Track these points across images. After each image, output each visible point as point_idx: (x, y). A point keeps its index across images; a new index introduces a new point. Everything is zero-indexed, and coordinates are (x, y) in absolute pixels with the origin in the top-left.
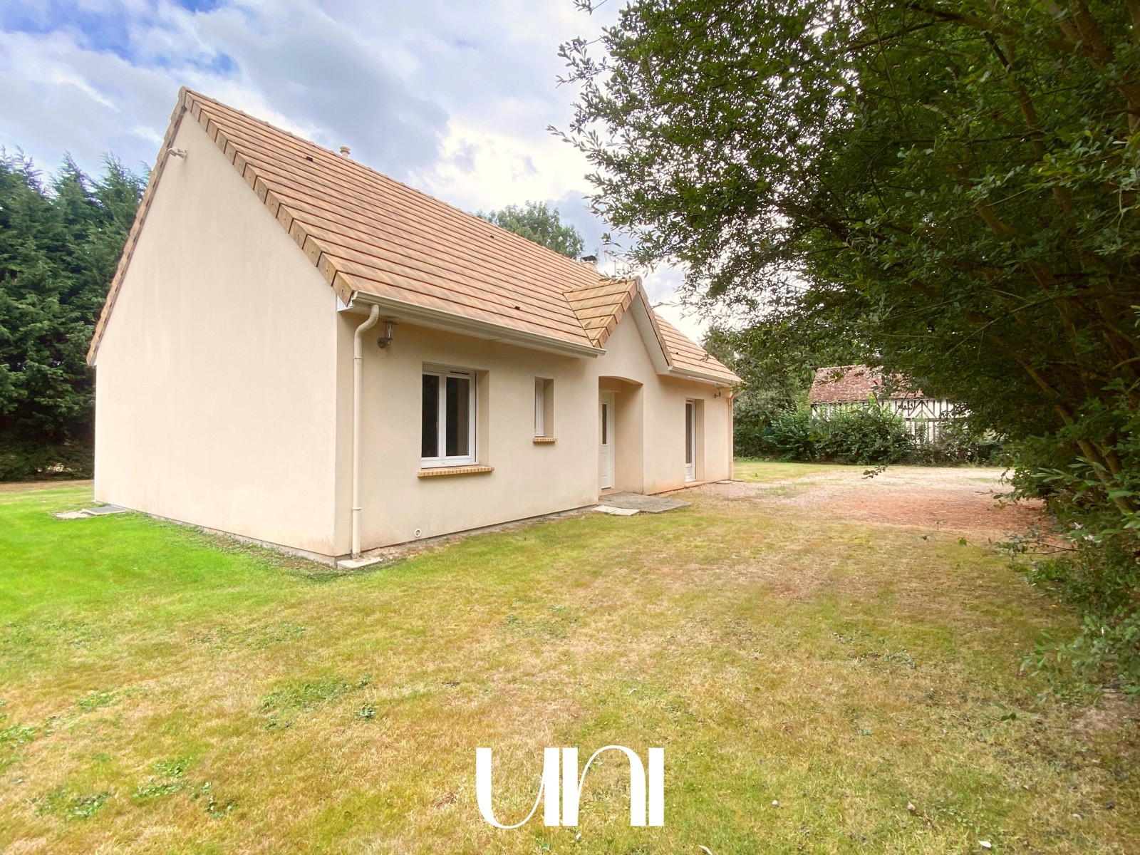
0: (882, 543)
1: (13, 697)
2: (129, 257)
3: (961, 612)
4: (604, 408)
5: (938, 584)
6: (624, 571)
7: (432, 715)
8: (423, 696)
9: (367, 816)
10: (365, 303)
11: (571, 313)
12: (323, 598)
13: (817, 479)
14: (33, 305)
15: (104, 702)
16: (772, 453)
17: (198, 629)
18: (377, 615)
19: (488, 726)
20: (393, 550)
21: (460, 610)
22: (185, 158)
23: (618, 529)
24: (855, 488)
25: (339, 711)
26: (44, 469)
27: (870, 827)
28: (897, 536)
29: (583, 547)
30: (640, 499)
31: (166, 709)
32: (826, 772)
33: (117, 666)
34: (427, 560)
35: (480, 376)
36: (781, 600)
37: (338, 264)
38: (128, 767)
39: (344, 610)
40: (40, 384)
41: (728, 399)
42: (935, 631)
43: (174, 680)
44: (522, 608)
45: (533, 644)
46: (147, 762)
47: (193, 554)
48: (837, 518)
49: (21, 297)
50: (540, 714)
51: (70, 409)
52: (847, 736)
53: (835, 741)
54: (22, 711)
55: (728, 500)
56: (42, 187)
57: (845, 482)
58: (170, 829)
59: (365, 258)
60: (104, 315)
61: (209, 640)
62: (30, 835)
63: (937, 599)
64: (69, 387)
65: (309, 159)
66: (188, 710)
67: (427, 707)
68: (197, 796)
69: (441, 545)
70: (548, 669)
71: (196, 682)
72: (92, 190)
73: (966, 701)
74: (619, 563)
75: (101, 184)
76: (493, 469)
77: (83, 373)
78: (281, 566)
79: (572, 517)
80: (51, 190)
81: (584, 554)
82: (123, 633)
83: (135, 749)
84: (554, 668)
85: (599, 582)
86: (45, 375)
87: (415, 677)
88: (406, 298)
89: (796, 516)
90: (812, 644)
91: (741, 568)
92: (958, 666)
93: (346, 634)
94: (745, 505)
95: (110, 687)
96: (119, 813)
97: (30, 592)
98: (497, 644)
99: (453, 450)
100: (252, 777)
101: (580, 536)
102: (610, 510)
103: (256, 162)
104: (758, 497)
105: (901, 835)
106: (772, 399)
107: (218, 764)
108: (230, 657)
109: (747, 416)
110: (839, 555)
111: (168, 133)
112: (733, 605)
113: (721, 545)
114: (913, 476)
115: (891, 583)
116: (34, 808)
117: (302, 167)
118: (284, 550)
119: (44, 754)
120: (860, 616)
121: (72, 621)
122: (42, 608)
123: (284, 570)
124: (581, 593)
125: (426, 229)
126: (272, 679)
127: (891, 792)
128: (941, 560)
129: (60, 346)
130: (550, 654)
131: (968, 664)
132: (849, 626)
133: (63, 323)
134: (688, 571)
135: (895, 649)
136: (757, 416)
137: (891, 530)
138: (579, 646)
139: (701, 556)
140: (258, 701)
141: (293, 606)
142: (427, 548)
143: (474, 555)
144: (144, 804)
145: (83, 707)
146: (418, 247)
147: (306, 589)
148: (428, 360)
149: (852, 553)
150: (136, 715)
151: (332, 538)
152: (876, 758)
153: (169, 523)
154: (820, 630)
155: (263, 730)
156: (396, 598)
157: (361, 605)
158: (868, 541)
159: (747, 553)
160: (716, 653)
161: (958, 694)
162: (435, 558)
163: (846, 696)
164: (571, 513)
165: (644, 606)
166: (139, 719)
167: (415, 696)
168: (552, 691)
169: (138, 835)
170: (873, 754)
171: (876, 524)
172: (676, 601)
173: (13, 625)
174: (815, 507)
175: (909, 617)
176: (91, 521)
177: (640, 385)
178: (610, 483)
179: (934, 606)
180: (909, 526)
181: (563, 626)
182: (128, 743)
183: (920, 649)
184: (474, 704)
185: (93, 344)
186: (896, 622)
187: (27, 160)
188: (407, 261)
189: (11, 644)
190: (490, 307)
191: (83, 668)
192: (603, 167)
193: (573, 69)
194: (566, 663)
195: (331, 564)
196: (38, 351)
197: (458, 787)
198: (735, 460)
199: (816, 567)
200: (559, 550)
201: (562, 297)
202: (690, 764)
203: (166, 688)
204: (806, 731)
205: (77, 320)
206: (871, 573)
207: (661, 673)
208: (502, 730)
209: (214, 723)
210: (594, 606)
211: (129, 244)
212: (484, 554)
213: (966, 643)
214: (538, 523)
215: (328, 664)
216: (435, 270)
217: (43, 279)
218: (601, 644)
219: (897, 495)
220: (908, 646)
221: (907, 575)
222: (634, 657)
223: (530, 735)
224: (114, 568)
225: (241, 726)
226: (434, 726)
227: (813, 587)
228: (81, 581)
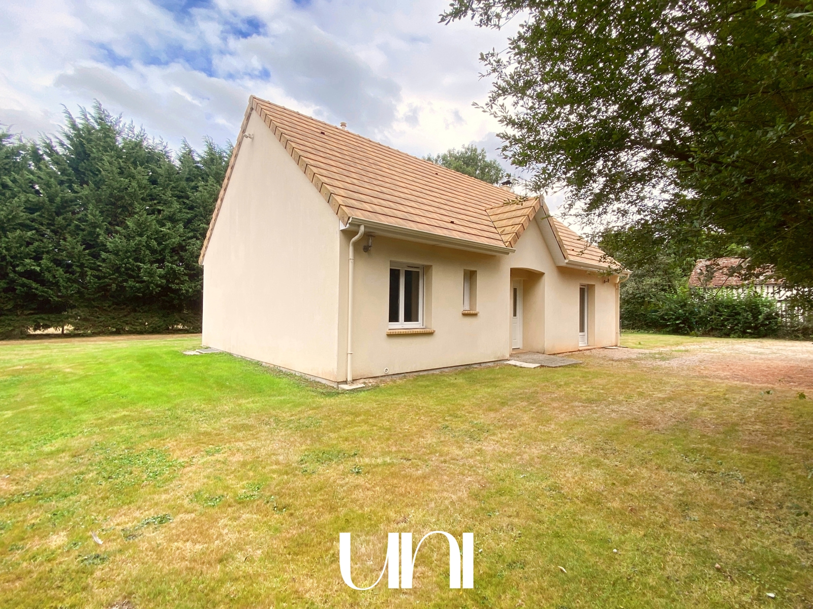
0: (737, 396)
1: (173, 445)
2: (222, 200)
3: (793, 448)
4: (515, 291)
5: (779, 428)
6: (525, 404)
7: (394, 475)
8: (389, 464)
9: (357, 523)
10: (356, 224)
11: (490, 224)
12: (331, 405)
13: (691, 347)
14: (169, 229)
15: (218, 451)
16: (656, 327)
17: (263, 418)
18: (362, 417)
19: (428, 485)
20: (371, 380)
21: (412, 418)
22: (253, 139)
23: (523, 377)
24: (723, 355)
25: (341, 467)
26: (173, 327)
27: (683, 574)
28: (752, 392)
29: (496, 386)
30: (541, 357)
31: (249, 458)
32: (657, 539)
33: (222, 434)
34: (392, 388)
35: (427, 269)
36: (642, 431)
37: (340, 200)
38: (232, 484)
39: (343, 413)
40: (172, 276)
41: (615, 285)
42: (767, 459)
43: (253, 444)
44: (452, 420)
45: (458, 442)
46: (241, 483)
47: (258, 377)
48: (703, 377)
49: (163, 225)
50: (461, 482)
51: (187, 291)
52: (677, 519)
53: (667, 521)
54: (178, 453)
55: (613, 360)
56: (172, 159)
57: (716, 350)
58: (255, 516)
59: (356, 196)
60: (208, 235)
61: (269, 424)
62: (187, 512)
63: (774, 438)
64: (187, 278)
65: (322, 133)
66: (260, 459)
67: (392, 471)
68: (268, 502)
69: (400, 379)
70: (467, 458)
71: (263, 446)
72: (198, 159)
73: (781, 508)
74: (522, 398)
75: (203, 155)
76: (434, 331)
77: (194, 270)
78: (307, 386)
79: (490, 367)
80: (178, 161)
81: (497, 391)
82: (224, 417)
83: (235, 476)
84: (471, 457)
85: (505, 409)
86: (174, 271)
87: (384, 454)
88: (380, 220)
89: (667, 374)
90: (662, 460)
91: (614, 407)
92: (781, 485)
93: (345, 426)
94: (626, 364)
95: (220, 444)
96: (229, 506)
97: (175, 393)
98: (434, 440)
99: (408, 318)
100: (295, 496)
101: (494, 379)
102: (518, 363)
103: (293, 139)
104: (639, 359)
105: (706, 582)
106: (656, 284)
107: (278, 488)
108: (281, 434)
109: (634, 298)
110: (697, 403)
111: (243, 124)
112: (603, 431)
113: (602, 391)
114: (780, 348)
115: (737, 425)
116: (187, 499)
117: (318, 138)
118: (308, 377)
119: (191, 474)
120: (705, 445)
121: (198, 410)
122: (182, 402)
123: (309, 388)
124: (492, 415)
125: (394, 173)
126: (304, 447)
127: (704, 556)
128: (787, 411)
129: (182, 253)
130: (468, 449)
131: (790, 484)
132: (694, 451)
133: (184, 240)
134: (573, 407)
135: (730, 469)
136: (643, 297)
137: (747, 387)
138: (489, 447)
139: (584, 397)
140: (297, 458)
141: (314, 409)
142: (392, 380)
143: (421, 386)
144: (241, 502)
145: (208, 453)
146: (388, 185)
147: (321, 400)
148: (393, 259)
149: (708, 401)
150: (234, 459)
151: (336, 370)
152: (698, 535)
153: (243, 359)
154: (670, 452)
155: (300, 473)
156: (373, 408)
157: (353, 410)
158: (725, 394)
159: (621, 398)
160: (587, 459)
161: (776, 503)
162: (397, 386)
163: (683, 495)
164: (489, 364)
165: (537, 427)
166: (236, 462)
167: (385, 464)
168: (469, 470)
169: (239, 517)
170: (695, 532)
171: (736, 382)
172: (560, 425)
173: (169, 410)
174: (685, 368)
175: (747, 448)
176: (201, 356)
177: (543, 274)
178: (519, 345)
179: (770, 442)
180: (766, 385)
181: (478, 434)
182: (232, 473)
183: (752, 471)
184: (420, 472)
185: (202, 252)
186: (735, 452)
187: (164, 144)
188: (381, 195)
189: (169, 419)
190: (433, 222)
191: (206, 434)
192: (510, 126)
193: (489, 67)
194: (479, 455)
195: (335, 387)
196: (171, 257)
197: (409, 515)
198: (621, 332)
199: (676, 410)
200: (478, 388)
201: (484, 213)
202: (558, 522)
203: (248, 447)
204: (646, 513)
205: (191, 238)
206: (722, 417)
207: (544, 467)
208: (436, 488)
209: (274, 467)
210: (501, 424)
211: (222, 192)
212: (428, 386)
213: (792, 469)
214: (465, 369)
215: (335, 442)
216: (398, 200)
217: (174, 214)
218: (504, 447)
219: (761, 361)
220: (741, 468)
221: (753, 420)
222: (526, 456)
223: (454, 493)
224: (217, 383)
225: (288, 470)
226: (395, 481)
227: (670, 423)
228: (200, 389)
